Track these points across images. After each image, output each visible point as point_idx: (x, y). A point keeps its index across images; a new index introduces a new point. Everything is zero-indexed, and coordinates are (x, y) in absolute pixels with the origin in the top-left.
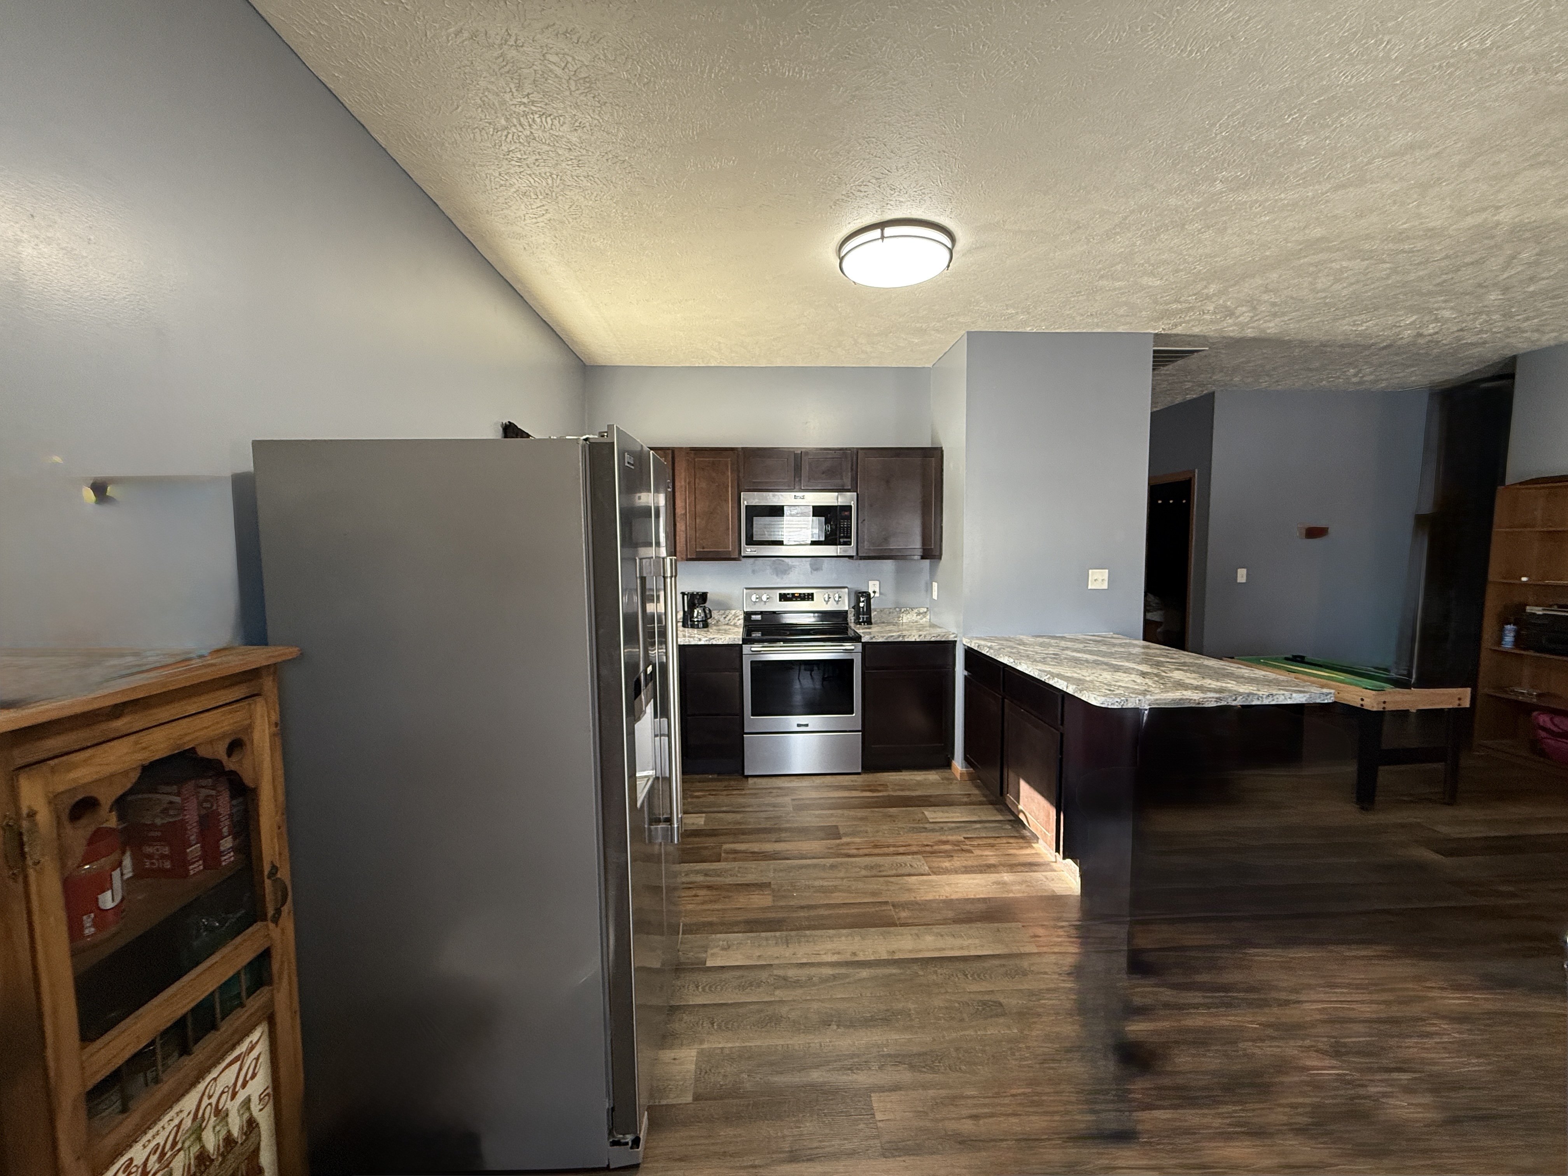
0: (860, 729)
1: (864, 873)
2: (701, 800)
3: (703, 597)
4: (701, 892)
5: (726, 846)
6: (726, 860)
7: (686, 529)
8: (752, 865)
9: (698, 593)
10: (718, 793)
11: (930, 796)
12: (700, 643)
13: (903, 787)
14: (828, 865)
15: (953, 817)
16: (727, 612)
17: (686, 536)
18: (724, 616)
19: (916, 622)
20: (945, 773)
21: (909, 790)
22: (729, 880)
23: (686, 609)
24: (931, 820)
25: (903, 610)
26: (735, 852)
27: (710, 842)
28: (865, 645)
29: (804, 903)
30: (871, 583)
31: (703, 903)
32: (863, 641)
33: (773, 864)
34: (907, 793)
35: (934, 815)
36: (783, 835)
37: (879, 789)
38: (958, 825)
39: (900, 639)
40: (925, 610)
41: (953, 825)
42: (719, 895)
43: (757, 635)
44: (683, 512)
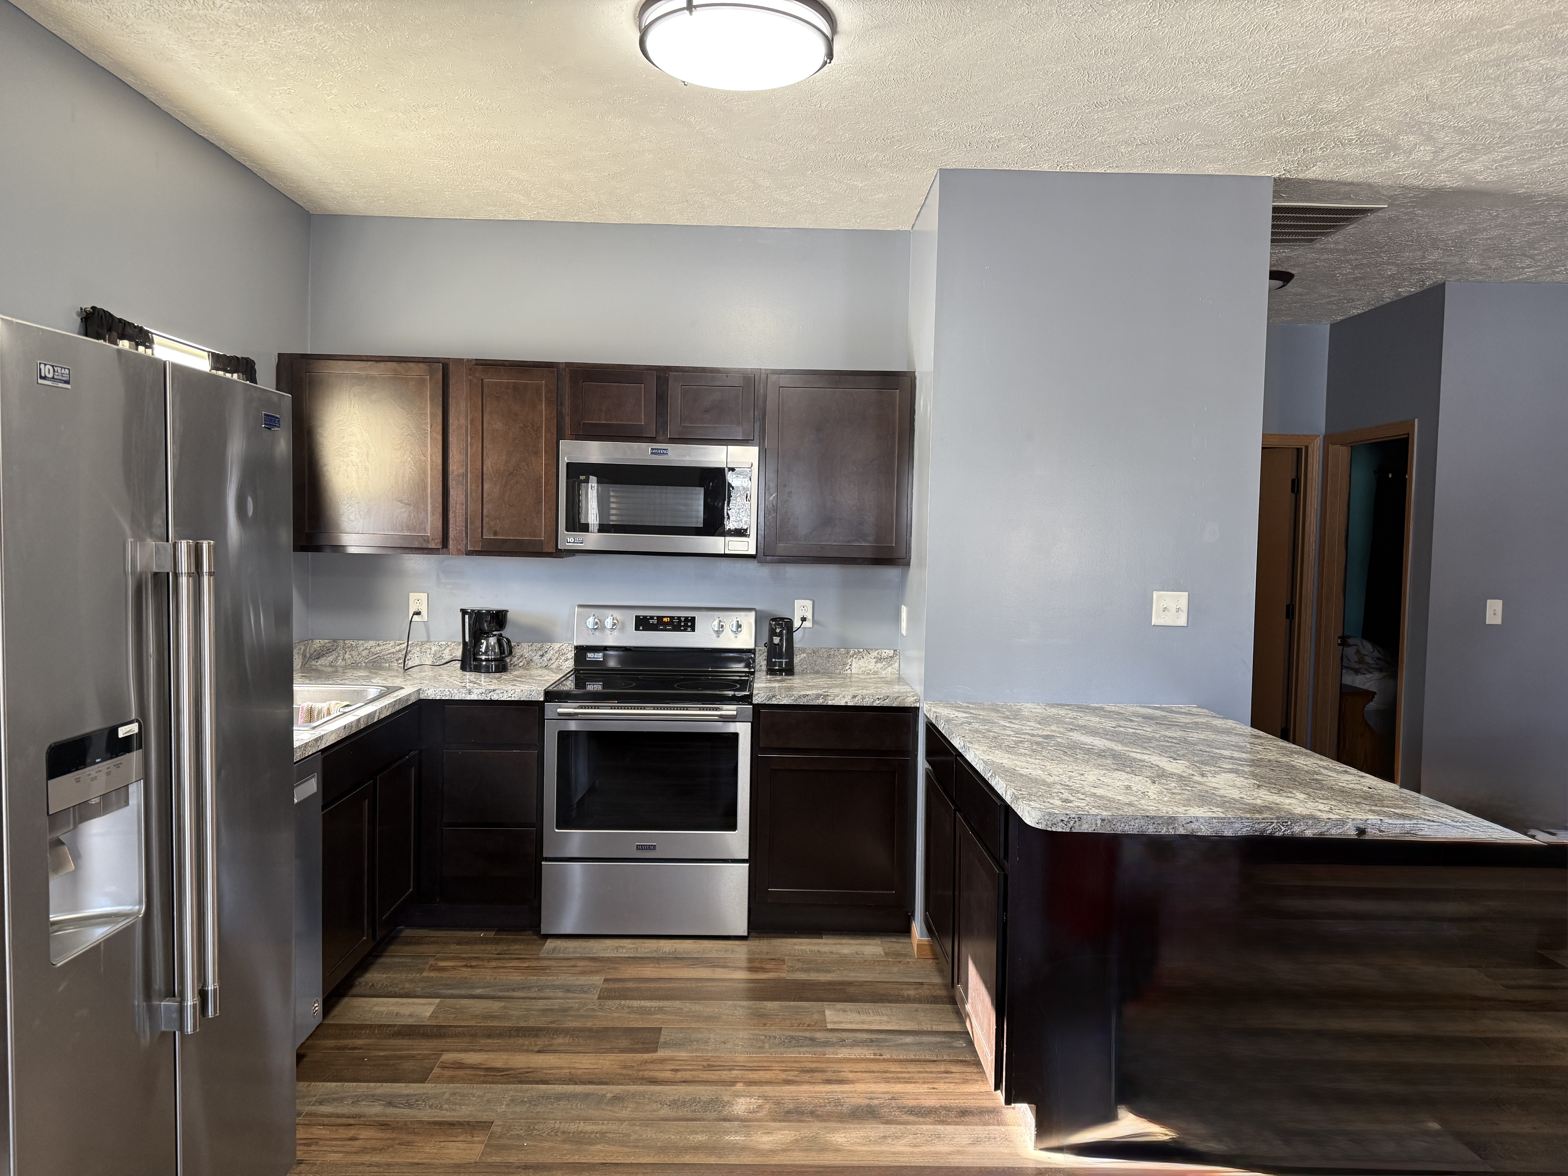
0: (746, 857)
1: (665, 1112)
2: (445, 975)
3: (499, 618)
4: (365, 1134)
5: (447, 1057)
6: (438, 1079)
7: (467, 501)
8: (478, 1090)
9: (488, 612)
10: (480, 963)
11: (850, 984)
12: (469, 698)
13: (809, 964)
14: (609, 1095)
15: (870, 1023)
16: (547, 646)
17: (466, 514)
18: (540, 653)
19: (875, 673)
20: (894, 944)
21: (818, 970)
22: (426, 1114)
23: (467, 639)
24: (829, 1026)
25: (852, 652)
26: (460, 1066)
27: (424, 1047)
28: (757, 708)
29: (532, 1159)
30: (798, 603)
31: (364, 1151)
32: (755, 701)
33: (513, 1090)
34: (813, 976)
35: (842, 1017)
36: (560, 1040)
37: (768, 966)
38: (874, 1036)
39: (820, 702)
40: (891, 653)
41: (865, 1036)
42: (394, 1139)
43: (594, 687)
44: (462, 471)
